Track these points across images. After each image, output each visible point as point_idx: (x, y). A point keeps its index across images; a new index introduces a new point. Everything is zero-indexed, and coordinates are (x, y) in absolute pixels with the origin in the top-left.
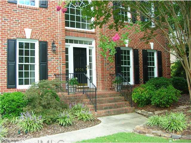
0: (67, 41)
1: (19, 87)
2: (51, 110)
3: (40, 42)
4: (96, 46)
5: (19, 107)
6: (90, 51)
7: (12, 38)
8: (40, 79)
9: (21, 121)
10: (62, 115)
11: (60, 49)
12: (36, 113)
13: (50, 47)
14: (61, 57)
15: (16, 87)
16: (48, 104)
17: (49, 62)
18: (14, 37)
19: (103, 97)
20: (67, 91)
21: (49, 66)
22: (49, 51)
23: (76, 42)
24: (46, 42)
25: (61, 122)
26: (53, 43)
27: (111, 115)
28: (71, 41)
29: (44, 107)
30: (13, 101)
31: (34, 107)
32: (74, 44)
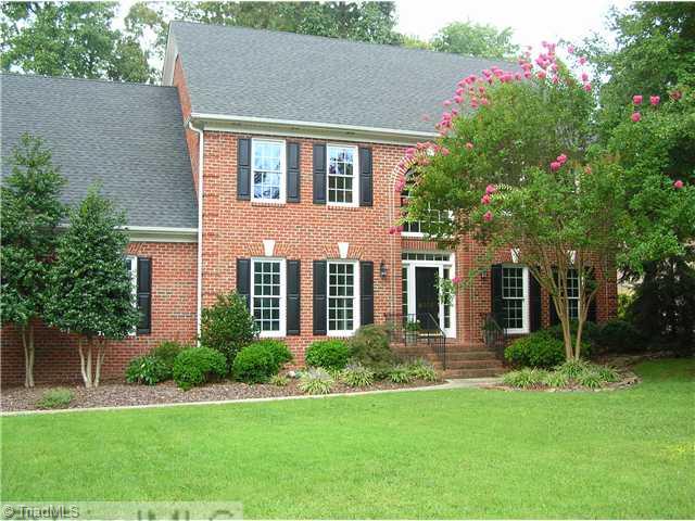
0: (404, 257)
1: (330, 333)
2: (381, 363)
3: (361, 263)
4: (456, 264)
5: (340, 358)
6: (446, 272)
7: (320, 258)
8: (362, 324)
9: (347, 373)
10: (397, 369)
11: (394, 273)
12: (365, 366)
13: (376, 270)
14: (395, 285)
15: (325, 334)
16: (378, 356)
17: (376, 295)
18: (324, 258)
19: (459, 351)
20: (404, 341)
21: (376, 301)
22: (376, 276)
23: (421, 257)
24: (372, 263)
25: (395, 377)
26: (382, 264)
27: (469, 377)
28: (412, 257)
29: (373, 359)
30: (333, 350)
31: (361, 358)
32: (417, 261)
